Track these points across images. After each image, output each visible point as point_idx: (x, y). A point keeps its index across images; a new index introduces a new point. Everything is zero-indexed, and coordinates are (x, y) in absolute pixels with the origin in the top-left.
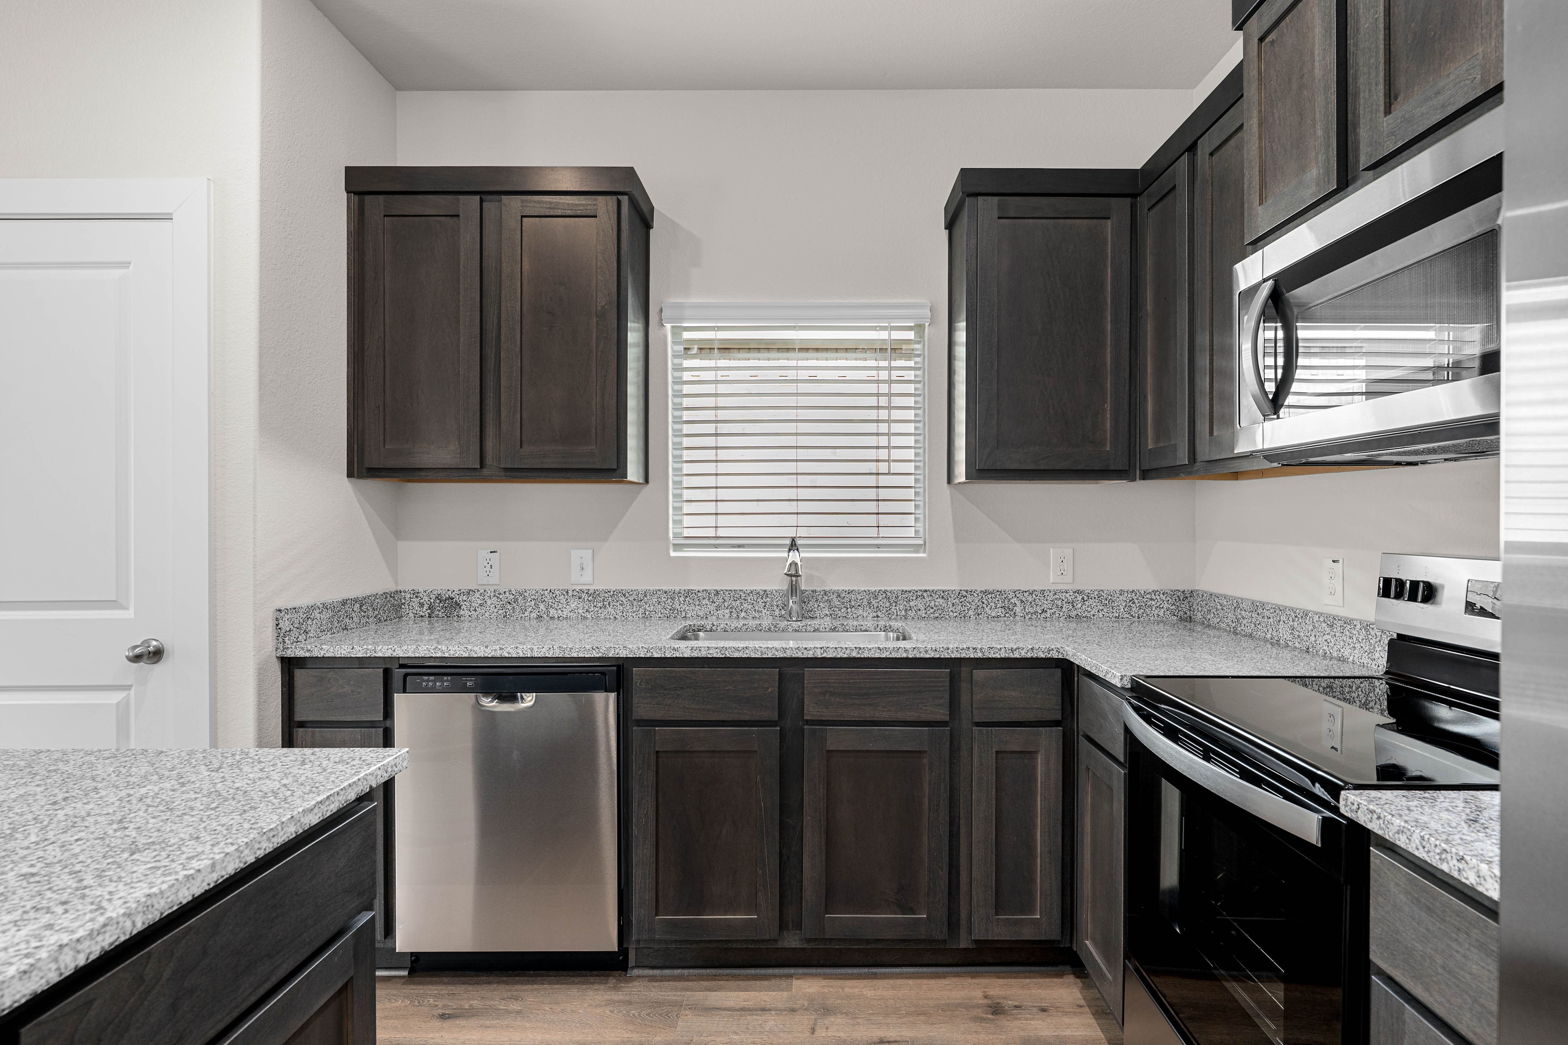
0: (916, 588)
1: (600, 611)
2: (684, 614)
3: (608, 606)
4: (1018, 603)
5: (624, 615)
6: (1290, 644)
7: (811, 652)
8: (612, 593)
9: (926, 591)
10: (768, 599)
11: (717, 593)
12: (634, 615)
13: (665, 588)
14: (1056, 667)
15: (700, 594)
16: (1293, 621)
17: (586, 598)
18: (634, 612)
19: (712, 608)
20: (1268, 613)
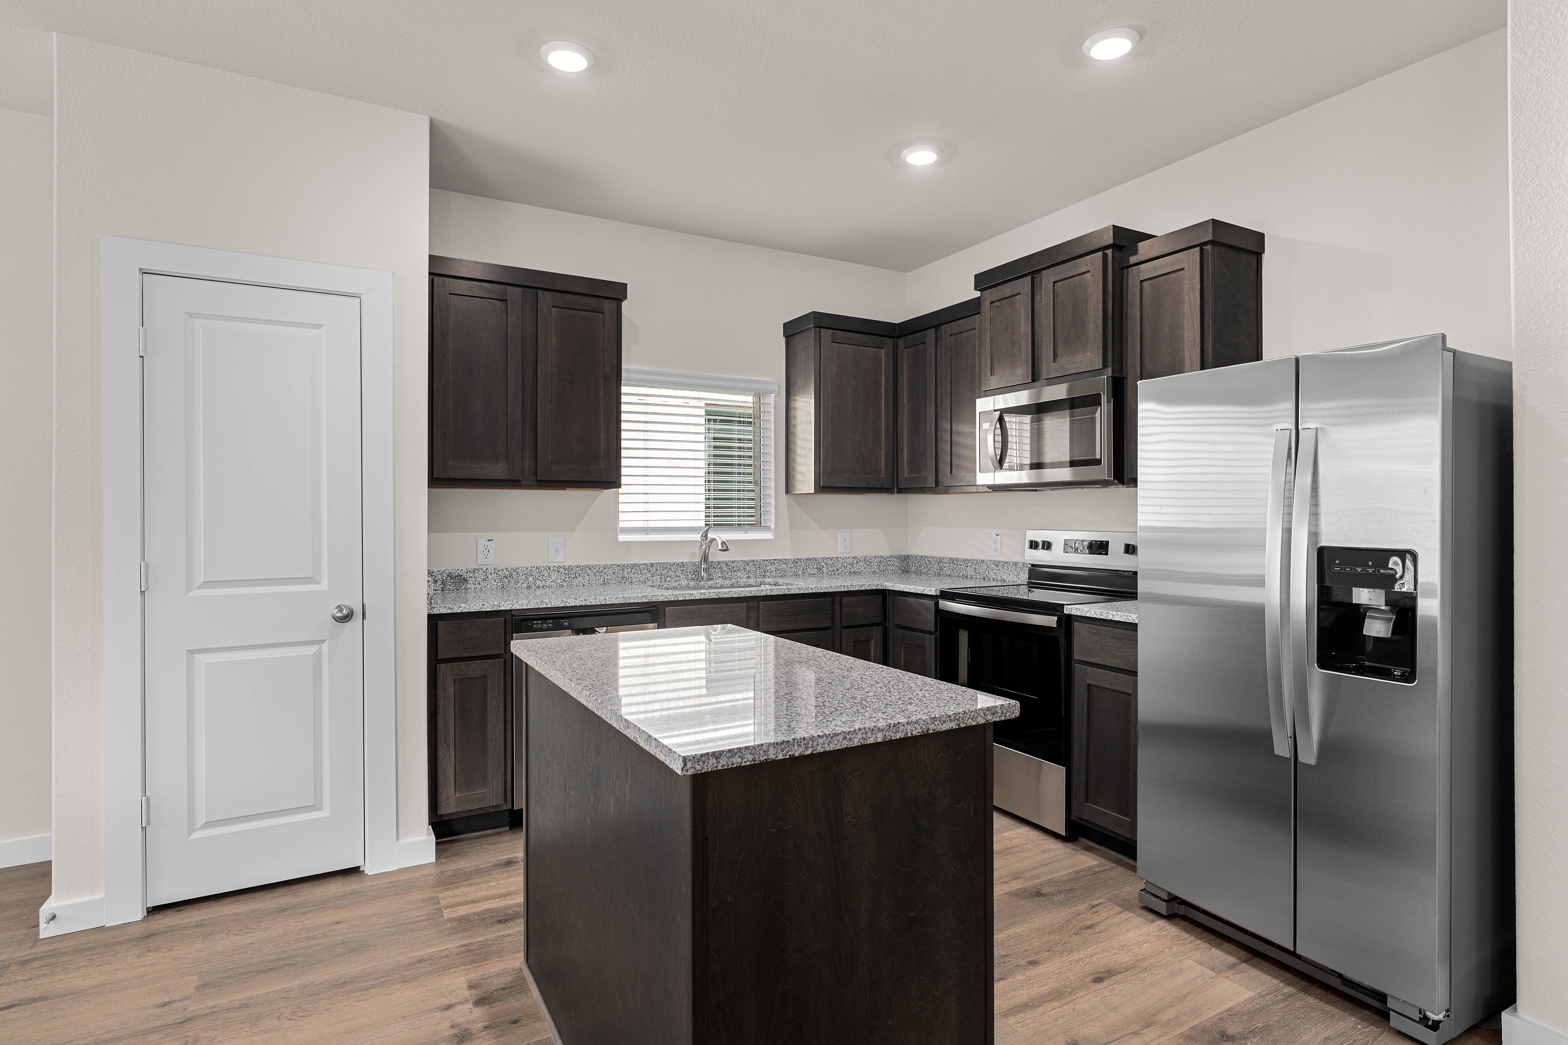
0: (771, 558)
1: (573, 581)
2: (630, 580)
3: (578, 577)
4: (825, 565)
5: (590, 582)
6: (974, 577)
7: (764, 592)
8: (581, 567)
9: (776, 560)
10: (684, 568)
11: (652, 565)
12: (597, 582)
13: (619, 563)
14: (878, 594)
15: (641, 566)
16: (976, 565)
17: (563, 571)
18: (597, 580)
19: (649, 575)
20: (960, 563)
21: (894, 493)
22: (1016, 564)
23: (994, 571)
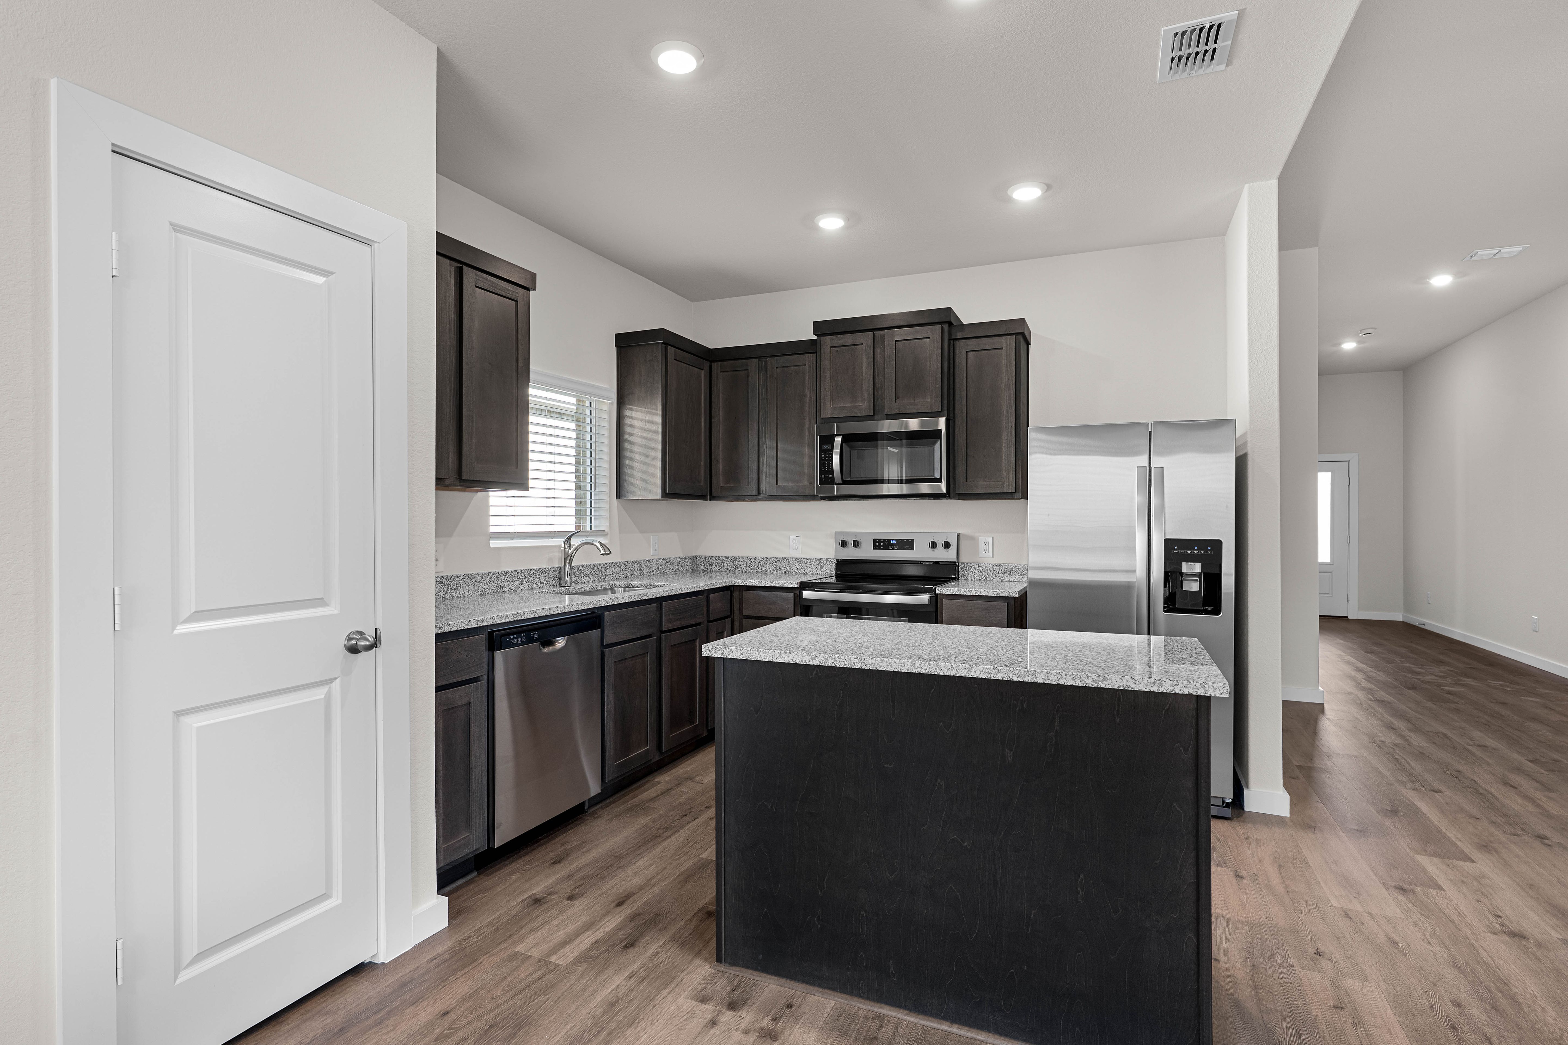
0: (609, 562)
1: (455, 592)
2: (504, 589)
3: (459, 588)
4: (645, 567)
5: (470, 593)
6: (774, 572)
7: (668, 593)
8: (462, 577)
9: (613, 563)
10: (547, 574)
11: (521, 571)
12: (475, 593)
13: (494, 571)
14: (727, 590)
15: (512, 574)
16: (776, 562)
17: (446, 582)
18: (476, 590)
19: (519, 583)
20: (759, 561)
21: (707, 500)
22: (819, 560)
23: (796, 567)
